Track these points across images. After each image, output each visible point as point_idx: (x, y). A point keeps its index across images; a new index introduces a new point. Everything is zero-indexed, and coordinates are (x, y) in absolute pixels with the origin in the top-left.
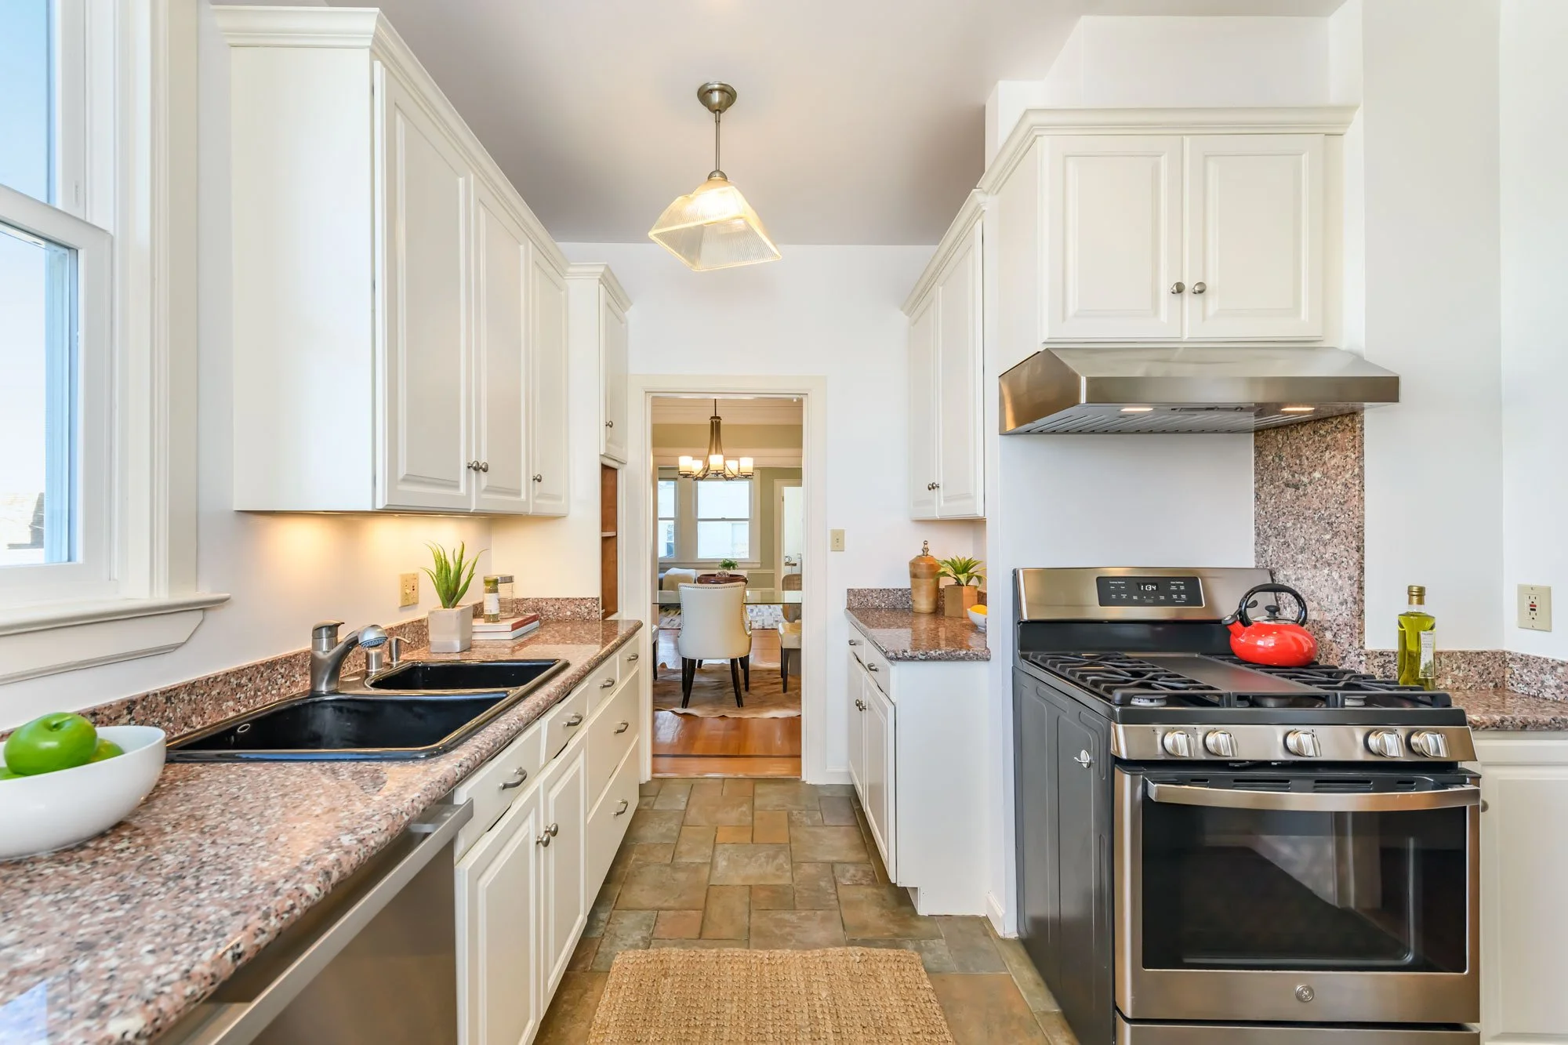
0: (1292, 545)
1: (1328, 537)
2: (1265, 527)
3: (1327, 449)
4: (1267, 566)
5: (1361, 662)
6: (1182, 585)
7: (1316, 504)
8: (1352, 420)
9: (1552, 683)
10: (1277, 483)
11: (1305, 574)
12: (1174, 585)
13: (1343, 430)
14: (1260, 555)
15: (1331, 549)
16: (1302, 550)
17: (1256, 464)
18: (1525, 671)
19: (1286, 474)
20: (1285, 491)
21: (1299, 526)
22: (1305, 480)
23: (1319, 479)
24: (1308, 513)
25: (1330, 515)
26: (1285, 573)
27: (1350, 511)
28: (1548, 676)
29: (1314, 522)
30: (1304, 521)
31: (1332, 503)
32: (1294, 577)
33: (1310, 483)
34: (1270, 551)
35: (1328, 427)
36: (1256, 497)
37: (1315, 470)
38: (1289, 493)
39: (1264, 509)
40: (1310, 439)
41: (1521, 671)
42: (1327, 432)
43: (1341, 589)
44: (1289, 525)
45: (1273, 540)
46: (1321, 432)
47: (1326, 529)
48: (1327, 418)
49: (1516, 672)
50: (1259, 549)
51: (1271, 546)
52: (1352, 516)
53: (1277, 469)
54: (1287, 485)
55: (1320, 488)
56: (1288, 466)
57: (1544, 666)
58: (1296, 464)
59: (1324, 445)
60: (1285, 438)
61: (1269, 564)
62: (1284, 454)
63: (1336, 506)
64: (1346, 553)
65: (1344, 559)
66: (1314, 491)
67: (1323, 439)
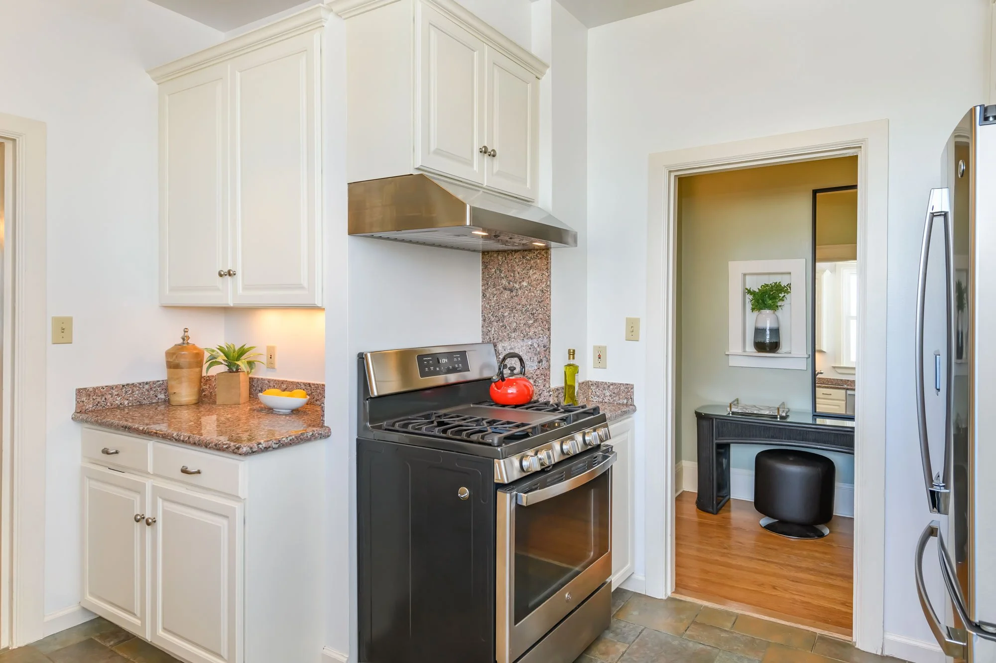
0: (508, 327)
1: (531, 322)
2: (490, 315)
3: (531, 268)
4: (490, 341)
5: (550, 396)
6: (459, 357)
7: (524, 301)
8: (546, 253)
9: (608, 394)
10: (498, 287)
11: (517, 345)
12: (455, 357)
13: (541, 258)
14: (485, 334)
15: (533, 330)
16: (515, 330)
17: (483, 273)
18: (597, 390)
19: (504, 282)
20: (504, 292)
21: (512, 315)
22: (517, 286)
23: (526, 287)
24: (519, 307)
25: (533, 309)
26: (503, 345)
27: (545, 307)
28: (607, 391)
29: (522, 313)
30: (516, 312)
31: (534, 301)
32: (509, 348)
33: (520, 288)
34: (493, 331)
35: (531, 255)
36: (483, 295)
37: (523, 281)
38: (506, 294)
39: (488, 303)
40: (521, 261)
41: (596, 390)
42: (531, 258)
43: (539, 353)
44: (506, 314)
45: (495, 324)
46: (528, 257)
47: (530, 318)
48: (531, 250)
49: (594, 391)
50: (485, 330)
51: (493, 328)
52: (546, 310)
53: (498, 278)
54: (505, 289)
55: (526, 292)
56: (506, 277)
57: (605, 386)
58: (511, 276)
59: (529, 266)
60: (504, 258)
61: (492, 339)
62: (503, 269)
63: (536, 303)
64: (542, 332)
65: (541, 336)
66: (523, 294)
67: (529, 262)
